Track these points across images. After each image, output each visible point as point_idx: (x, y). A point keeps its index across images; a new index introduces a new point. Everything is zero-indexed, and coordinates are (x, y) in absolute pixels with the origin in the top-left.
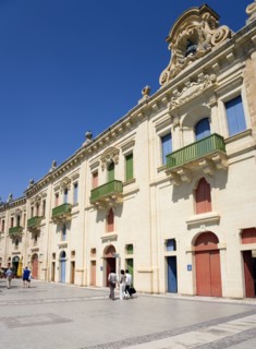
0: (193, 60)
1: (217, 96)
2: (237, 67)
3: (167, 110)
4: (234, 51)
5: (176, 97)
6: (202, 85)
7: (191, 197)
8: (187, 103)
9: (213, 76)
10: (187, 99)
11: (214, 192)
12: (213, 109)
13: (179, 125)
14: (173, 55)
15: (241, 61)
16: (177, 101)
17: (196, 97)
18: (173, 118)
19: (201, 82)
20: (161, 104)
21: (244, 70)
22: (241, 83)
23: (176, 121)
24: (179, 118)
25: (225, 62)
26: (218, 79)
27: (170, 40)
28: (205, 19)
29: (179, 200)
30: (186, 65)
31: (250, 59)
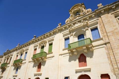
0: (78, 17)
1: (88, 27)
2: (96, 19)
4: (95, 15)
5: (72, 26)
6: (82, 24)
7: (77, 60)
8: (76, 28)
9: (87, 21)
10: (77, 27)
12: (86, 31)
13: (73, 35)
14: (71, 15)
15: (97, 18)
16: (73, 28)
17: (80, 27)
18: (70, 33)
19: (82, 23)
20: (66, 28)
21: (98, 20)
22: (97, 24)
23: (72, 34)
24: (73, 33)
25: (91, 18)
26: (89, 22)
27: (70, 11)
28: (83, 7)
29: (72, 61)
30: (76, 18)
31: (101, 17)
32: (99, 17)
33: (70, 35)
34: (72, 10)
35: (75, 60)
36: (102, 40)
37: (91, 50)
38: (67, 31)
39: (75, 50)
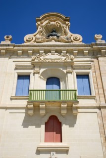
0: (56, 41)
1: (73, 68)
2: (88, 59)
3: (30, 60)
4: (89, 50)
5: (41, 55)
6: (63, 58)
8: (49, 62)
9: (72, 56)
10: (51, 61)
11: (65, 128)
12: (69, 75)
13: (39, 73)
14: (39, 30)
15: (92, 58)
17: (57, 63)
18: (34, 67)
19: (63, 56)
20: (25, 53)
21: (92, 63)
22: (90, 69)
23: (37, 69)
24: (40, 69)
25: (81, 53)
26: (75, 60)
27: (40, 20)
28: (67, 25)
29: (30, 127)
30: (51, 41)
31: (98, 59)
32: (94, 58)
33: (32, 71)
34: (43, 19)
35: (38, 126)
36: (95, 99)
37: (74, 112)
38: (26, 61)
39: (44, 105)
